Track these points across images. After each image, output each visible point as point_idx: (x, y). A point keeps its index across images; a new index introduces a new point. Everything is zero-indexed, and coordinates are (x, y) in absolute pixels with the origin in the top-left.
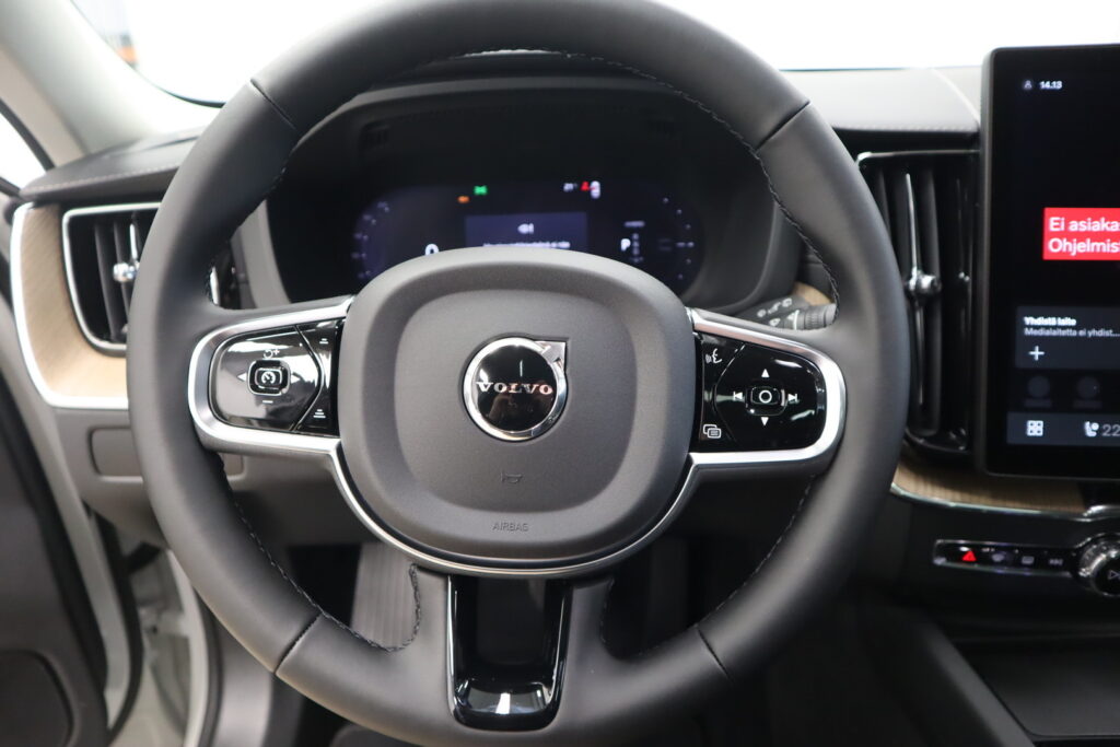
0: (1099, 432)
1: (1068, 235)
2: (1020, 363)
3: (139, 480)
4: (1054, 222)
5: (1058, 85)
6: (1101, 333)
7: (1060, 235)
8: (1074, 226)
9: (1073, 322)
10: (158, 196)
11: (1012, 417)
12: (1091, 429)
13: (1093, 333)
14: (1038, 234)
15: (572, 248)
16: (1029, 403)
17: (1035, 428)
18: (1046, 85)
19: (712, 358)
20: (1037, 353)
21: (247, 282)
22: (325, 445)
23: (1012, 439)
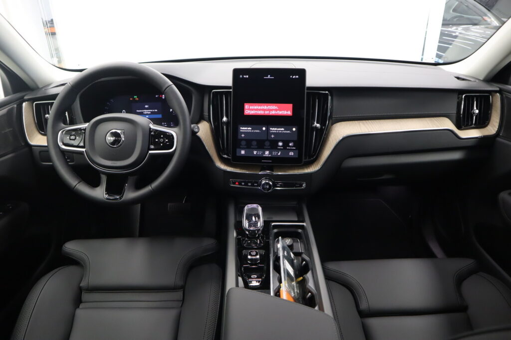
0: (257, 153)
1: (249, 109)
2: (239, 138)
3: (51, 163)
4: (247, 106)
5: (247, 76)
6: (257, 131)
7: (248, 109)
8: (251, 107)
9: (251, 129)
10: (54, 100)
11: (238, 150)
12: (255, 152)
13: (255, 131)
14: (243, 109)
15: (126, 112)
16: (241, 147)
17: (243, 152)
18: (245, 76)
19: (153, 133)
20: (243, 135)
21: (75, 119)
22: (84, 150)
23: (238, 155)
